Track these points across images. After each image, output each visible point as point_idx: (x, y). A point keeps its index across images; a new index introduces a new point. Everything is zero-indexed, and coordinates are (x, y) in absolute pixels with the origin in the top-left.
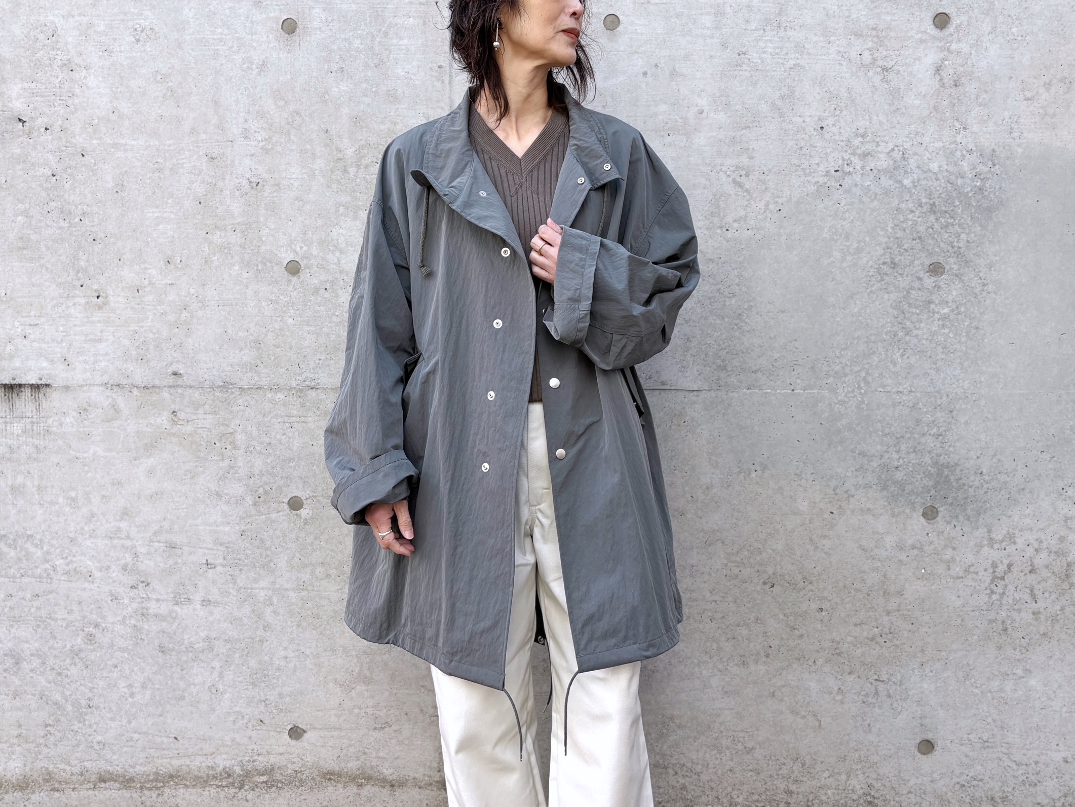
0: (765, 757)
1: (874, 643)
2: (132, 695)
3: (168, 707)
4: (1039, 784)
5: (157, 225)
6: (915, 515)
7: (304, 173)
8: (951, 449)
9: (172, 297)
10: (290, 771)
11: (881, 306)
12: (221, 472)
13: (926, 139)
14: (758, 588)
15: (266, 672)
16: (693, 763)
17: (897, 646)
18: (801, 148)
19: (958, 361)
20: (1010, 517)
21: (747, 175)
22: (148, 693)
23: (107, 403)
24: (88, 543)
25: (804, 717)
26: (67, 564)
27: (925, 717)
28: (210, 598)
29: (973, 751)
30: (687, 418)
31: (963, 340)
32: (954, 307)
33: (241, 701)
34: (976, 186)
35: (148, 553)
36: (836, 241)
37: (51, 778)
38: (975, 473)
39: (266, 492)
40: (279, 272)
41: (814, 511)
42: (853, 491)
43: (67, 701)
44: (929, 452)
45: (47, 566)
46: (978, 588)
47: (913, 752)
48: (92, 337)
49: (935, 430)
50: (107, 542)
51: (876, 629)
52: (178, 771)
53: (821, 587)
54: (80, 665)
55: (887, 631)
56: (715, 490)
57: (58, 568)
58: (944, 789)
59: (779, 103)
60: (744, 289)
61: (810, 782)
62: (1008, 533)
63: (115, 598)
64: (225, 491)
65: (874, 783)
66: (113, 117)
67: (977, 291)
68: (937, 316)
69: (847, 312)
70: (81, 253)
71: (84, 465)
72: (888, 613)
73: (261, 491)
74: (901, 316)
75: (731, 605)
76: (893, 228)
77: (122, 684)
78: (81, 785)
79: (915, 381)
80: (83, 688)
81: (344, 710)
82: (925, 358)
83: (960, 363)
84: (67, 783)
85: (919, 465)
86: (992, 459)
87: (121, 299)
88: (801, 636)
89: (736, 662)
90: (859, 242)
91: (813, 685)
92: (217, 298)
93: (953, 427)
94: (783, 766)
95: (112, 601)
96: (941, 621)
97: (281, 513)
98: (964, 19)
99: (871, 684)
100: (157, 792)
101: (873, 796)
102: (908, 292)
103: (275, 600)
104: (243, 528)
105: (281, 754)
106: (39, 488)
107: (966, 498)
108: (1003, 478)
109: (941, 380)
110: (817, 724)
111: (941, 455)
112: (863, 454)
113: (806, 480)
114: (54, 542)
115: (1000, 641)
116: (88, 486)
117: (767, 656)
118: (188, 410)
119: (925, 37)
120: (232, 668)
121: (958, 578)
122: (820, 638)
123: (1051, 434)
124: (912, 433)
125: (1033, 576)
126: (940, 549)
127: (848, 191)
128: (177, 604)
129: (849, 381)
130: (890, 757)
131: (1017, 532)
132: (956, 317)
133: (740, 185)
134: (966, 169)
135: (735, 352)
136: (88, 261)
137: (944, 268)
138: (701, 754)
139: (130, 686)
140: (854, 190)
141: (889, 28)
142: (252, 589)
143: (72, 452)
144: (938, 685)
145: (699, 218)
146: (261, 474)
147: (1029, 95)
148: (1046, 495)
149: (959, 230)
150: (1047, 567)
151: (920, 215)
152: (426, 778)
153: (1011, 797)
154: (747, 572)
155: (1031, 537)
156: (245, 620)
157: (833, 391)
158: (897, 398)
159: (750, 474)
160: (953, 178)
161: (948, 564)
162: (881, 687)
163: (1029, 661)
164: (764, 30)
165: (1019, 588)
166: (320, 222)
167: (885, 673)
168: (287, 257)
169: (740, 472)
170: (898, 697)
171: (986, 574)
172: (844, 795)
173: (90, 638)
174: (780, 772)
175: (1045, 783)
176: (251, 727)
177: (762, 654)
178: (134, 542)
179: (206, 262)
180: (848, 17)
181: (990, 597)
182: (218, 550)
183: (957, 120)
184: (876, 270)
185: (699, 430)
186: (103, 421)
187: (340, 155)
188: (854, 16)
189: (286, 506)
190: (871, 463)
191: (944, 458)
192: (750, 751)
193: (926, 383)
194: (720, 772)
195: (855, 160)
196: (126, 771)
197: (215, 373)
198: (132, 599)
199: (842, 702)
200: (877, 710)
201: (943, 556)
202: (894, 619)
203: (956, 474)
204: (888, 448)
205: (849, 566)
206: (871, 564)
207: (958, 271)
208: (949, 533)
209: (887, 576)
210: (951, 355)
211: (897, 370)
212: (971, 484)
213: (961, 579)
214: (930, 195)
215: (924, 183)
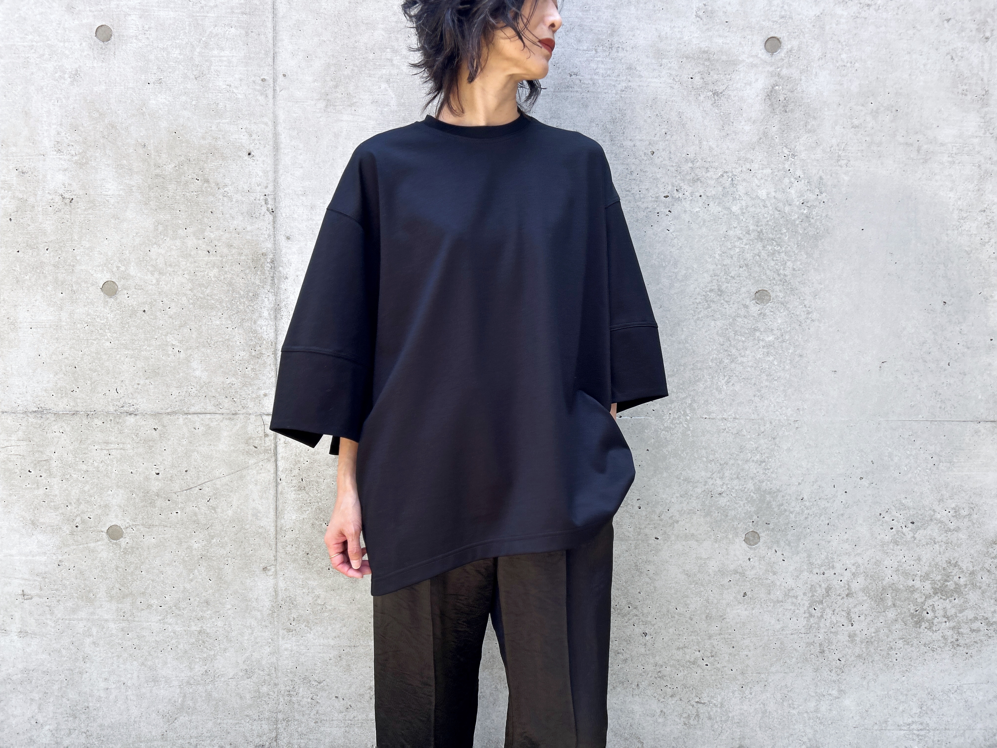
1: (695, 666)
6: (737, 540)
7: (121, 189)
8: (773, 475)
11: (707, 333)
12: (36, 501)
13: (755, 166)
15: (86, 704)
17: (718, 669)
18: (631, 173)
19: (782, 388)
20: (829, 542)
25: (627, 737)
27: (744, 738)
28: (27, 629)
31: (787, 367)
32: (779, 334)
33: (62, 733)
34: (803, 214)
36: (664, 269)
38: (796, 498)
39: (83, 521)
40: (95, 293)
41: (639, 537)
42: (677, 517)
46: (797, 611)
49: (758, 457)
51: (698, 653)
53: (645, 611)
55: (709, 655)
62: (827, 558)
64: (41, 520)
67: (801, 319)
68: (762, 344)
72: (710, 637)
73: (78, 520)
74: (727, 344)
76: (720, 255)
79: (739, 408)
82: (749, 386)
83: (784, 391)
85: (741, 491)
86: (812, 485)
88: (625, 659)
90: (687, 269)
91: (636, 708)
92: (30, 320)
93: (776, 454)
96: (761, 644)
97: (100, 543)
98: (794, 43)
99: (693, 706)
102: (734, 320)
103: (94, 630)
104: (60, 557)
107: (787, 524)
108: (823, 504)
109: (764, 408)
110: (640, 746)
111: (763, 482)
112: (687, 480)
113: (633, 506)
115: (818, 663)
119: (756, 61)
120: (52, 700)
121: (778, 602)
122: (644, 661)
123: (870, 461)
124: (736, 460)
125: (851, 600)
126: (761, 574)
127: (677, 217)
129: (675, 407)
131: (835, 557)
132: (780, 344)
134: (794, 196)
137: (770, 296)
140: (683, 216)
141: (720, 51)
142: (70, 620)
144: (757, 707)
146: (78, 502)
147: (857, 123)
148: (864, 521)
149: (786, 258)
150: (863, 590)
151: (748, 242)
155: (849, 562)
156: (64, 652)
157: (660, 418)
158: (722, 425)
160: (780, 207)
161: (769, 589)
162: (702, 709)
163: (844, 682)
164: (596, 51)
165: (836, 612)
166: (137, 240)
167: (706, 695)
168: (102, 277)
170: (718, 719)
171: (805, 598)
179: (17, 282)
180: (681, 39)
181: (808, 621)
182: (35, 580)
183: (786, 146)
184: (703, 297)
187: (158, 171)
188: (686, 38)
189: (104, 533)
190: (695, 489)
191: (767, 485)
193: (750, 411)
195: (685, 186)
197: (29, 398)
199: (664, 725)
200: (697, 731)
201: (764, 581)
202: (715, 643)
203: (777, 500)
204: (712, 475)
205: (673, 591)
206: (694, 589)
207: (783, 300)
208: (770, 558)
209: (710, 601)
210: (776, 382)
211: (723, 397)
212: (792, 510)
213: (781, 604)
214: (758, 222)
215: (752, 209)
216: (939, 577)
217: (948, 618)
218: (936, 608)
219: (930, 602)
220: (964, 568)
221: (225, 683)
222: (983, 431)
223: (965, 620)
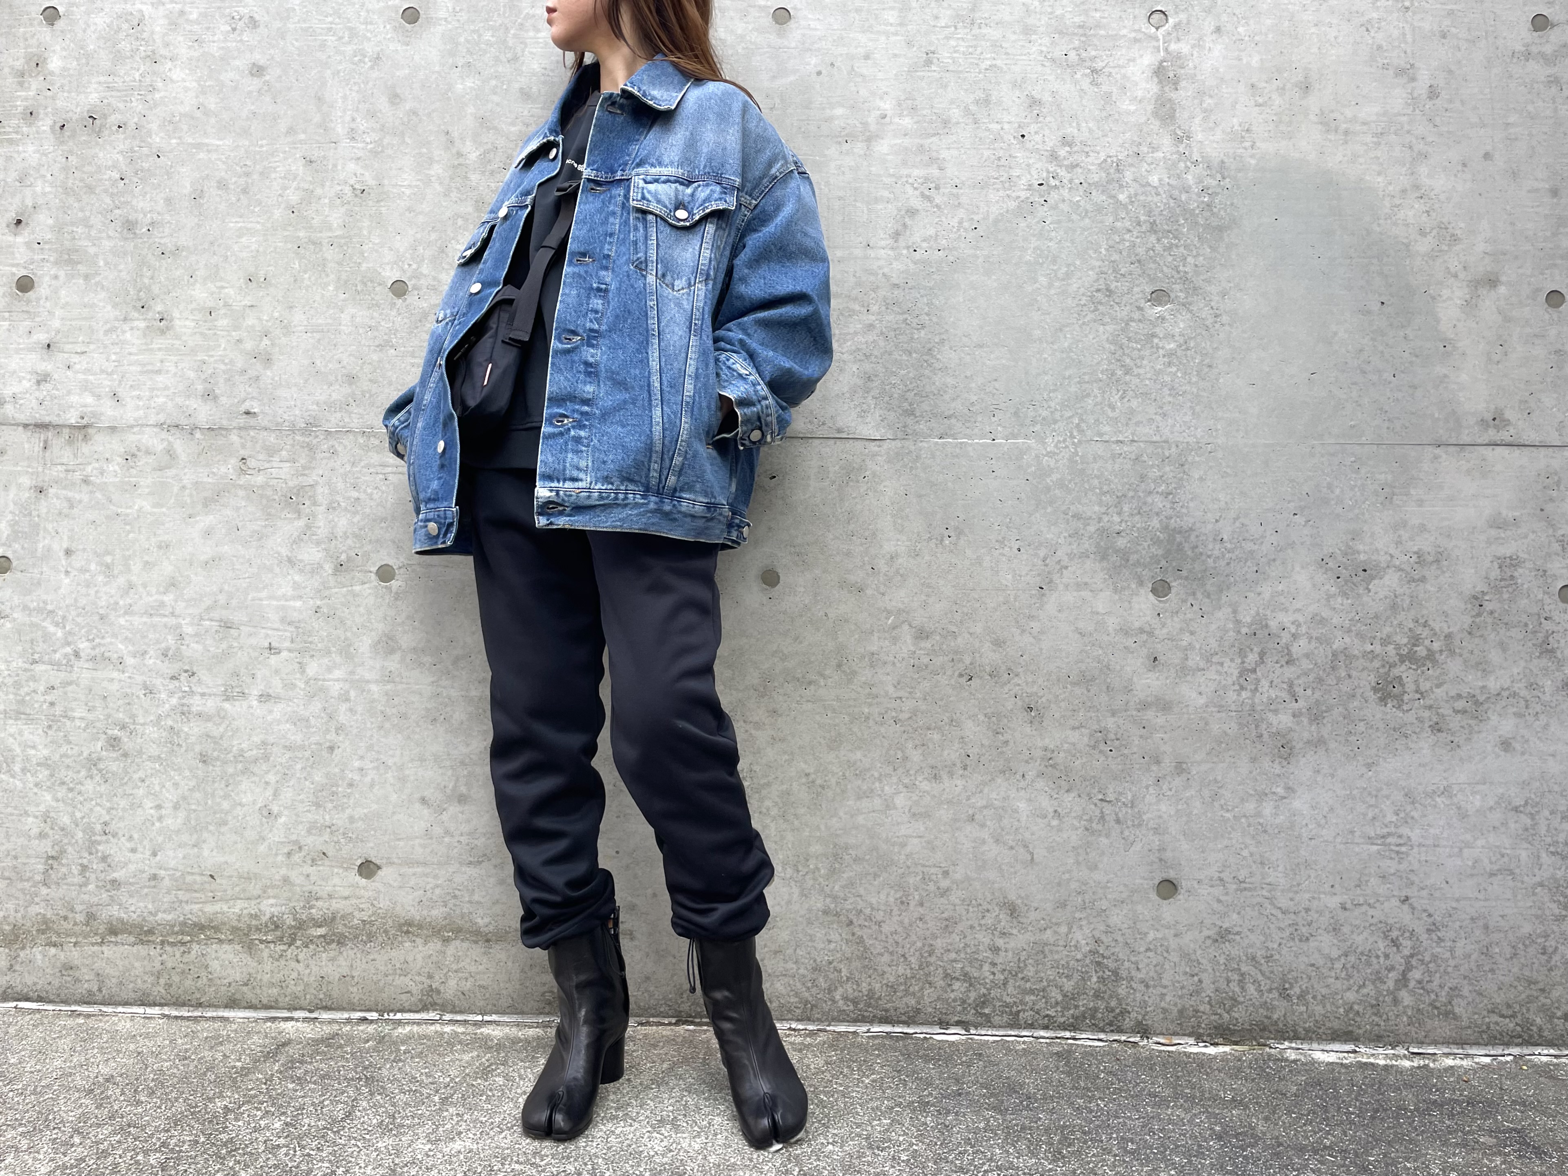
0: (964, 900)
1: (1096, 752)
2: (160, 819)
3: (205, 835)
4: (1312, 939)
5: (240, 237)
6: (1142, 591)
7: (418, 180)
8: (1184, 510)
9: (250, 321)
10: (356, 922)
11: (1095, 341)
12: (296, 534)
13: (1144, 149)
14: (953, 682)
15: (334, 789)
16: (873, 909)
17: (1126, 756)
18: (999, 159)
19: (1189, 404)
20: (1259, 594)
21: (937, 188)
22: (182, 814)
23: (160, 447)
24: (122, 621)
25: (1012, 848)
26: (93, 648)
27: (1164, 850)
28: (271, 691)
29: (1227, 894)
30: (867, 473)
31: (1194, 379)
32: (1182, 341)
33: (300, 827)
34: (1203, 202)
35: (196, 635)
36: (1042, 264)
37: (48, 928)
38: (1215, 540)
39: (349, 559)
40: (383, 294)
41: (1019, 586)
42: (1065, 561)
43: (77, 825)
44: (1157, 514)
45: (68, 650)
46: (1224, 682)
47: (1150, 896)
48: (150, 367)
49: (1163, 488)
50: (145, 619)
51: (1100, 735)
52: (211, 921)
53: (1030, 680)
54: (98, 778)
55: (1113, 737)
56: (900, 560)
57: (82, 654)
59: (973, 108)
60: (935, 319)
61: (1021, 936)
62: (1258, 614)
63: (149, 691)
64: (299, 557)
65: (1103, 938)
66: (198, 114)
67: (1208, 323)
68: (1161, 352)
69: (1055, 347)
70: (145, 269)
71: (126, 524)
72: (1113, 715)
73: (343, 557)
74: (1120, 352)
75: (920, 703)
76: (1107, 250)
77: (148, 804)
78: (85, 938)
79: (1137, 429)
80: (98, 808)
81: (431, 838)
82: (1149, 402)
83: (1191, 408)
84: (68, 935)
85: (1145, 530)
86: (1233, 523)
87: (187, 323)
88: (1006, 742)
89: (926, 775)
90: (1068, 265)
91: (1022, 805)
92: (305, 323)
93: (1185, 484)
94: (986, 914)
95: (145, 695)
96: (1179, 724)
97: (367, 586)
98: (1183, 16)
99: (1096, 805)
100: (182, 949)
101: (1102, 955)
102: (1127, 324)
103: (353, 694)
104: (319, 603)
105: (346, 898)
106: (68, 552)
107: (1205, 571)
108: (1249, 546)
109: (1168, 428)
110: (1029, 857)
111: (1171, 518)
112: (1077, 516)
113: (1011, 548)
114: (79, 620)
115: (1255, 750)
116: (128, 550)
117: (965, 768)
118: (261, 457)
119: (1140, 36)
120: (291, 784)
122: (1030, 745)
123: (1304, 493)
124: (1136, 491)
125: (1293, 669)
126: (1175, 634)
127: (1055, 208)
128: (227, 699)
129: (1059, 429)
130: (1122, 902)
131: (1268, 612)
132: (1184, 353)
133: (929, 199)
134: (1191, 182)
135: (924, 394)
136: (152, 278)
137: (1169, 297)
138: (883, 896)
139: (159, 807)
140: (1061, 206)
141: (1098, 26)
142: (324, 680)
143: (111, 507)
144: (1180, 807)
145: (882, 236)
146: (345, 536)
147: (1261, 100)
148: (1303, 568)
149: (1185, 253)
150: (1308, 657)
151: (1139, 235)
153: (1277, 957)
154: (939, 660)
155: (1286, 619)
156: (313, 721)
157: (1042, 441)
158: (1117, 448)
159: (942, 540)
160: (1176, 193)
161: (1187, 652)
162: (1108, 809)
163: (1292, 777)
164: (956, 28)
165: (1274, 684)
166: (434, 236)
167: (1111, 790)
168: (391, 275)
169: (930, 539)
170: (1130, 823)
171: (1233, 665)
172: (1065, 953)
173: (114, 743)
174: (983, 922)
175: (1319, 938)
176: (310, 862)
177: (959, 765)
178: (180, 620)
179: (295, 281)
180: (1051, 13)
181: (1239, 695)
182: (286, 631)
183: (1179, 127)
184: (1089, 299)
185: (881, 488)
186: (154, 469)
187: (461, 161)
188: (1059, 12)
189: (373, 576)
190: (1088, 528)
191: (1176, 522)
192: (944, 893)
193: (1151, 432)
194: (906, 921)
195: (1062, 172)
196: (144, 920)
197: (297, 412)
198: (172, 693)
199: (1060, 830)
200: (1103, 839)
201: (1179, 643)
202: (1121, 721)
203: (1190, 541)
204: (1107, 510)
205: (1064, 654)
206: (1091, 652)
207: (1185, 300)
208: (1185, 614)
209: (1110, 667)
210: (1180, 398)
211: (1116, 416)
212: (1209, 553)
213: (1204, 672)
214: (1150, 212)
215: (1142, 198)
216: (1405, 641)
217: (1422, 694)
218: (1405, 680)
219: (1396, 672)
220: (1437, 629)
222: (1444, 456)
223: (1445, 698)
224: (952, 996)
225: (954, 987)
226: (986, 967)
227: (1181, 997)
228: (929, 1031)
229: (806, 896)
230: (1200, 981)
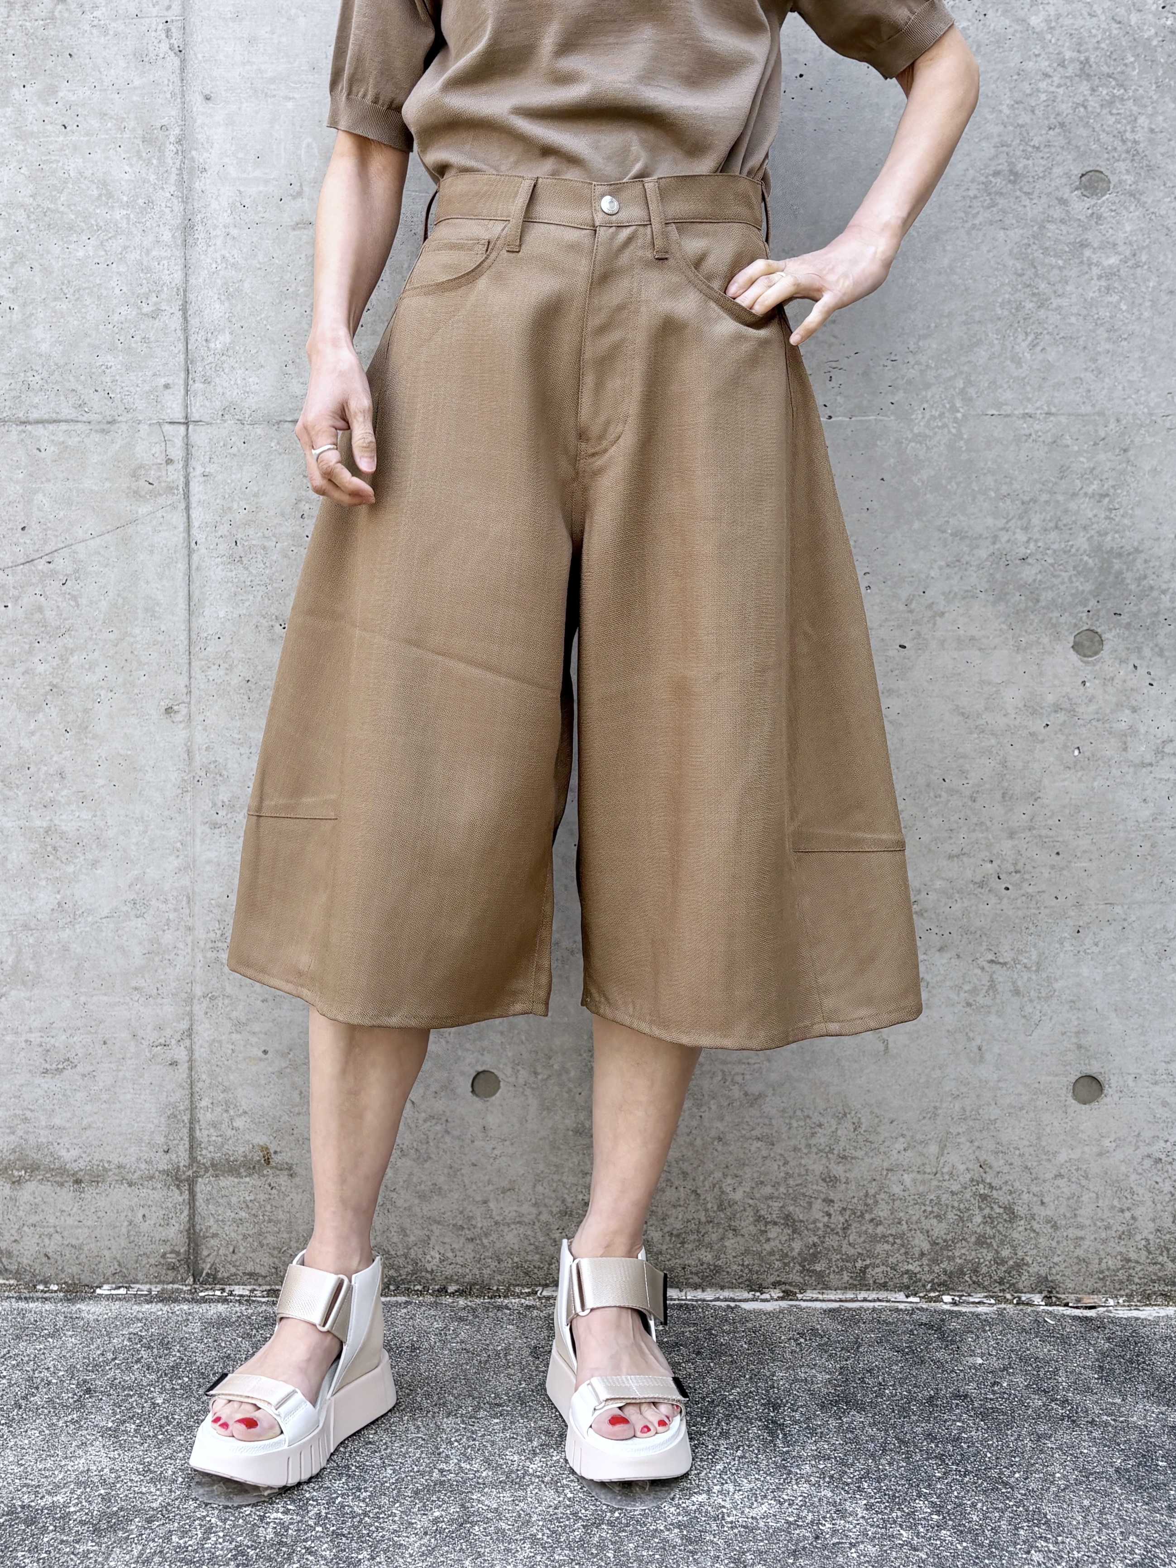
0: (784, 1111)
1: (984, 891)
6: (1059, 648)
8: (1126, 521)
11: (991, 254)
17: (1029, 897)
19: (1137, 354)
27: (1086, 1032)
31: (1146, 314)
32: (1128, 253)
42: (941, 606)
44: (1085, 528)
47: (1063, 1099)
49: (1094, 487)
51: (989, 865)
55: (1012, 869)
58: (1123, 1168)
61: (870, 1160)
65: (991, 1159)
68: (1095, 271)
72: (1012, 834)
74: (1030, 273)
76: (1012, 107)
79: (1056, 394)
82: (1075, 351)
83: (1142, 359)
85: (1065, 552)
93: (1130, 480)
94: (818, 1129)
96: (1112, 847)
99: (983, 969)
101: (990, 1184)
102: (1042, 227)
107: (1156, 614)
109: (1105, 392)
110: (882, 1047)
111: (1106, 534)
112: (959, 534)
121: (1144, 765)
124: (1053, 493)
126: (1108, 711)
129: (933, 397)
130: (1021, 1109)
132: (1132, 272)
137: (1109, 182)
144: (1110, 969)
149: (1134, 108)
151: (1062, 82)
152: (143, 1166)
157: (905, 417)
158: (1024, 426)
160: (1122, 11)
161: (1124, 740)
162: (1000, 974)
167: (1007, 947)
170: (1032, 993)
172: (935, 1183)
174: (813, 1141)
184: (982, 186)
190: (975, 551)
192: (755, 1100)
193: (1078, 399)
194: (699, 1142)
200: (993, 1018)
201: (1114, 725)
202: (1023, 845)
203: (1135, 569)
204: (1007, 523)
205: (936, 746)
206: (977, 741)
207: (1133, 187)
208: (1125, 681)
209: (1008, 764)
210: (1125, 343)
211: (1024, 375)
212: (1164, 586)
213: (1149, 768)
214: (1080, 44)
215: (1067, 21)
221: (95, 927)
224: (767, 1247)
225: (771, 1235)
226: (818, 1205)
227: (1104, 1241)
228: (732, 1295)
229: (548, 1109)
230: (1133, 1218)
